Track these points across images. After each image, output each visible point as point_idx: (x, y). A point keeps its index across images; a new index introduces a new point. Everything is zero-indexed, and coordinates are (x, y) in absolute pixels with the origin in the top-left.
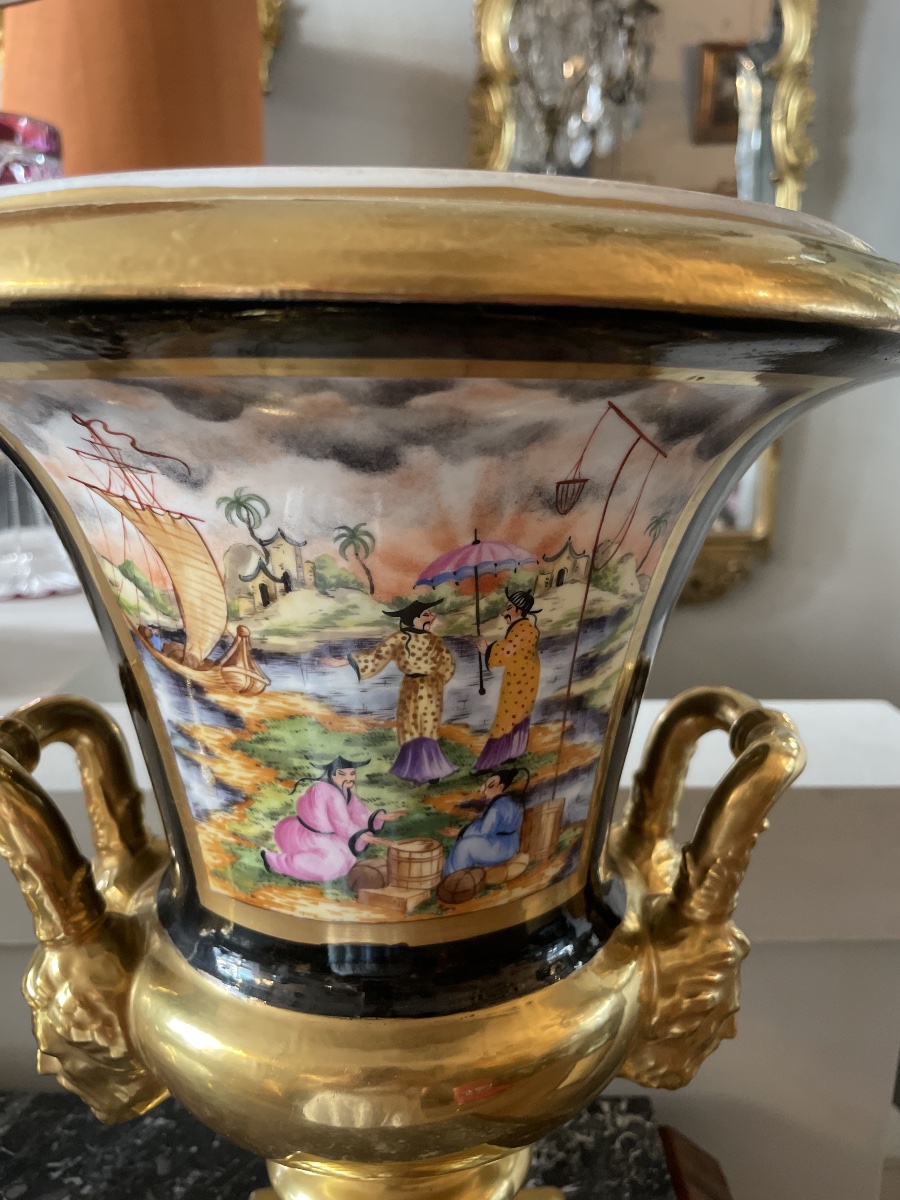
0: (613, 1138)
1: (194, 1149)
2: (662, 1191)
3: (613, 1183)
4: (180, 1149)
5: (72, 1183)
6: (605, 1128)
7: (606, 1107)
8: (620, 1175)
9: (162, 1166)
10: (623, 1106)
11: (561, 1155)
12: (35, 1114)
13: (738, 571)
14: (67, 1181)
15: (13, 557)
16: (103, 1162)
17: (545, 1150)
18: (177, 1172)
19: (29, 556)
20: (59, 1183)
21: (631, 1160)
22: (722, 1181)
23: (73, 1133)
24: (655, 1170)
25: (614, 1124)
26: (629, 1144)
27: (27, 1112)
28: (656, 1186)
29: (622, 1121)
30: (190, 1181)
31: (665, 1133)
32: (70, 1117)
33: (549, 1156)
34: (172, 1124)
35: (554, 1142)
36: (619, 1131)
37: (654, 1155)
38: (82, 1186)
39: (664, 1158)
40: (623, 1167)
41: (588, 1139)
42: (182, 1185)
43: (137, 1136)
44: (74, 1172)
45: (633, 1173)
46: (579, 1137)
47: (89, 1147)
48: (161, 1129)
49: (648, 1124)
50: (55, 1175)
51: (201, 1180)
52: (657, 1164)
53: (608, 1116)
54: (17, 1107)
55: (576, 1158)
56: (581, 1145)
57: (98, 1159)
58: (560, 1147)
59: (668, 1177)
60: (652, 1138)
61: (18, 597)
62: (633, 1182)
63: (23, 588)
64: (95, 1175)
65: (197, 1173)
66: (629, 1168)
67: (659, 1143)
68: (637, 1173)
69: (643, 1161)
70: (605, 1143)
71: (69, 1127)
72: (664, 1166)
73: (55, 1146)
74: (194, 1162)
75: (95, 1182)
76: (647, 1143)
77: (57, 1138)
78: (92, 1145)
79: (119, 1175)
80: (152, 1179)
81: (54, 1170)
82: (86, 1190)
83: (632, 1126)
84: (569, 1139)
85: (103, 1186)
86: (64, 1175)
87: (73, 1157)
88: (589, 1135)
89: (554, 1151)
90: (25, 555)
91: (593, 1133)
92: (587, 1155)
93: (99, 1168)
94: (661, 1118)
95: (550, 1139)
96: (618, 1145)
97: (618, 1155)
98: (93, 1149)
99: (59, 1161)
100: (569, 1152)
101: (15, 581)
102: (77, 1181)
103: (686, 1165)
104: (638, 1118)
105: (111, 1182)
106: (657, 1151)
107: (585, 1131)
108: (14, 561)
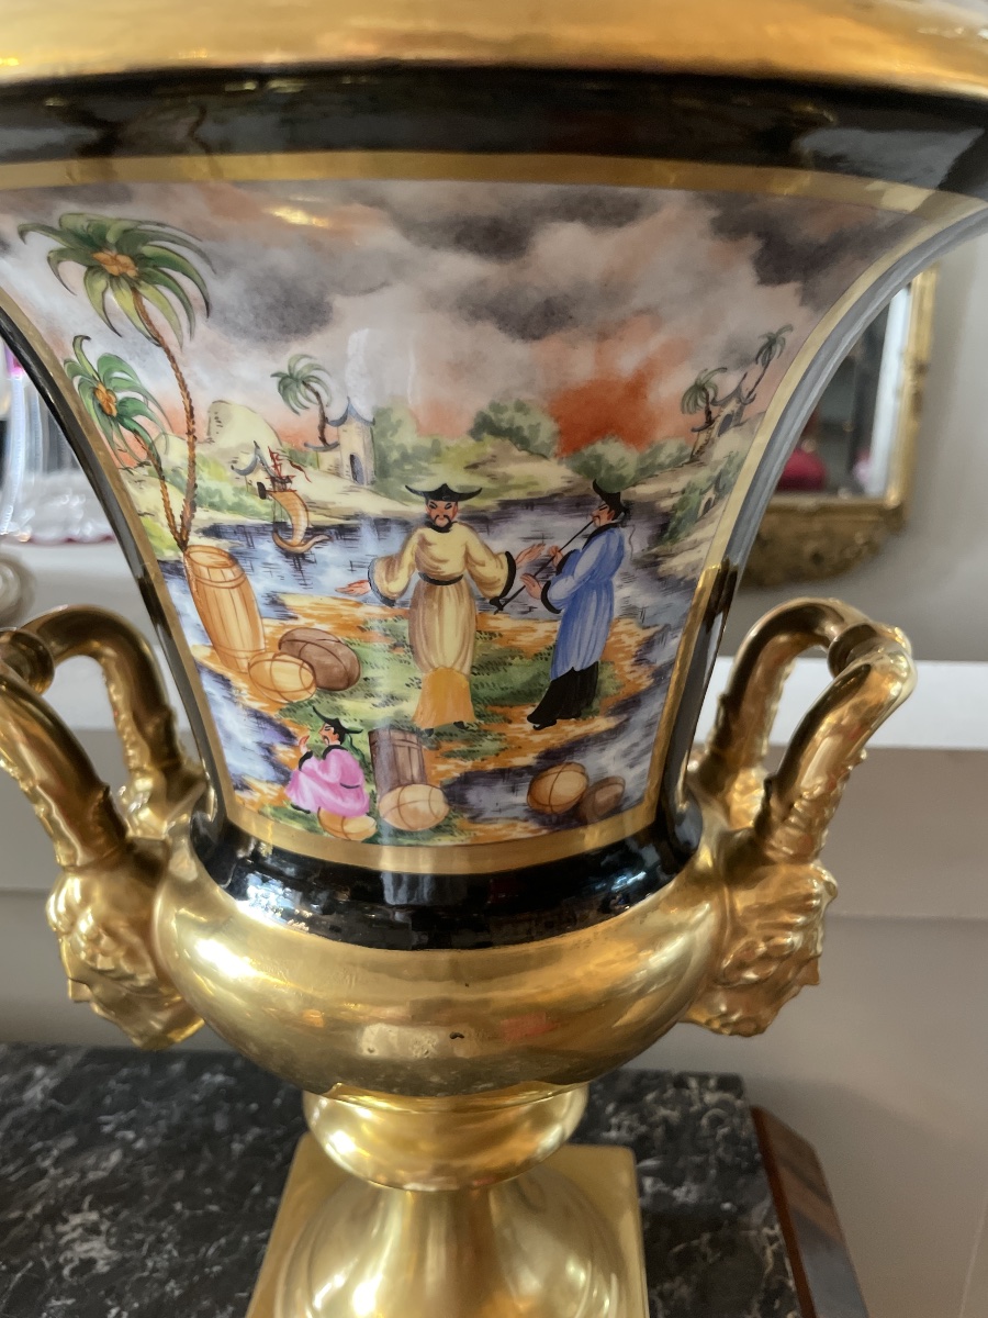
0: (700, 1115)
1: (254, 1106)
2: (752, 1170)
3: (698, 1159)
4: (240, 1106)
5: (123, 1139)
6: (691, 1105)
7: (693, 1083)
8: (706, 1151)
9: (220, 1123)
10: (712, 1083)
11: (643, 1129)
12: (88, 1068)
13: (866, 544)
14: (120, 1134)
15: (65, 499)
16: (159, 1117)
17: (626, 1123)
18: (236, 1128)
19: (81, 499)
20: (110, 1138)
21: (719, 1137)
22: (816, 1166)
23: (127, 1087)
24: (744, 1148)
25: (701, 1100)
26: (717, 1122)
27: (80, 1066)
28: (745, 1164)
29: (710, 1098)
30: (249, 1137)
31: (758, 1115)
32: (125, 1072)
33: (631, 1129)
34: (232, 1081)
35: (635, 1115)
36: (706, 1109)
37: (744, 1134)
38: (135, 1140)
39: (754, 1136)
40: (710, 1144)
41: (673, 1115)
42: (242, 1142)
43: (196, 1092)
44: (127, 1126)
45: (720, 1150)
46: (663, 1112)
47: (143, 1101)
48: (220, 1087)
49: (739, 1103)
50: (107, 1129)
51: (261, 1137)
52: (748, 1143)
53: (696, 1092)
54: (69, 1061)
55: (659, 1132)
56: (665, 1120)
57: (153, 1114)
58: (642, 1120)
59: (758, 1156)
60: (742, 1116)
61: (70, 541)
62: (720, 1161)
63: (75, 532)
64: (149, 1130)
65: (256, 1131)
66: (717, 1145)
67: (749, 1122)
68: (725, 1150)
69: (732, 1139)
70: (691, 1120)
71: (124, 1081)
72: (755, 1145)
73: (108, 1100)
74: (254, 1120)
75: (149, 1137)
76: (736, 1121)
77: (111, 1092)
78: (147, 1099)
79: (175, 1131)
80: (209, 1135)
81: (107, 1124)
82: (140, 1144)
83: (721, 1104)
84: (652, 1113)
85: (157, 1141)
86: (117, 1129)
87: (127, 1111)
88: (673, 1109)
89: (636, 1124)
90: (78, 498)
91: (679, 1107)
92: (671, 1131)
93: (154, 1122)
94: (754, 1098)
95: (632, 1112)
96: (704, 1121)
97: (705, 1132)
98: (148, 1104)
99: (111, 1114)
100: (653, 1126)
101: (66, 524)
102: (130, 1135)
103: (779, 1147)
104: (728, 1096)
105: (167, 1137)
106: (747, 1129)
107: (670, 1106)
108: (64, 503)
